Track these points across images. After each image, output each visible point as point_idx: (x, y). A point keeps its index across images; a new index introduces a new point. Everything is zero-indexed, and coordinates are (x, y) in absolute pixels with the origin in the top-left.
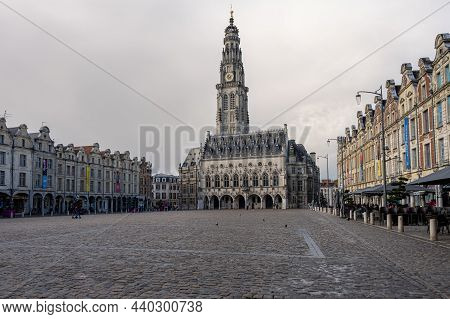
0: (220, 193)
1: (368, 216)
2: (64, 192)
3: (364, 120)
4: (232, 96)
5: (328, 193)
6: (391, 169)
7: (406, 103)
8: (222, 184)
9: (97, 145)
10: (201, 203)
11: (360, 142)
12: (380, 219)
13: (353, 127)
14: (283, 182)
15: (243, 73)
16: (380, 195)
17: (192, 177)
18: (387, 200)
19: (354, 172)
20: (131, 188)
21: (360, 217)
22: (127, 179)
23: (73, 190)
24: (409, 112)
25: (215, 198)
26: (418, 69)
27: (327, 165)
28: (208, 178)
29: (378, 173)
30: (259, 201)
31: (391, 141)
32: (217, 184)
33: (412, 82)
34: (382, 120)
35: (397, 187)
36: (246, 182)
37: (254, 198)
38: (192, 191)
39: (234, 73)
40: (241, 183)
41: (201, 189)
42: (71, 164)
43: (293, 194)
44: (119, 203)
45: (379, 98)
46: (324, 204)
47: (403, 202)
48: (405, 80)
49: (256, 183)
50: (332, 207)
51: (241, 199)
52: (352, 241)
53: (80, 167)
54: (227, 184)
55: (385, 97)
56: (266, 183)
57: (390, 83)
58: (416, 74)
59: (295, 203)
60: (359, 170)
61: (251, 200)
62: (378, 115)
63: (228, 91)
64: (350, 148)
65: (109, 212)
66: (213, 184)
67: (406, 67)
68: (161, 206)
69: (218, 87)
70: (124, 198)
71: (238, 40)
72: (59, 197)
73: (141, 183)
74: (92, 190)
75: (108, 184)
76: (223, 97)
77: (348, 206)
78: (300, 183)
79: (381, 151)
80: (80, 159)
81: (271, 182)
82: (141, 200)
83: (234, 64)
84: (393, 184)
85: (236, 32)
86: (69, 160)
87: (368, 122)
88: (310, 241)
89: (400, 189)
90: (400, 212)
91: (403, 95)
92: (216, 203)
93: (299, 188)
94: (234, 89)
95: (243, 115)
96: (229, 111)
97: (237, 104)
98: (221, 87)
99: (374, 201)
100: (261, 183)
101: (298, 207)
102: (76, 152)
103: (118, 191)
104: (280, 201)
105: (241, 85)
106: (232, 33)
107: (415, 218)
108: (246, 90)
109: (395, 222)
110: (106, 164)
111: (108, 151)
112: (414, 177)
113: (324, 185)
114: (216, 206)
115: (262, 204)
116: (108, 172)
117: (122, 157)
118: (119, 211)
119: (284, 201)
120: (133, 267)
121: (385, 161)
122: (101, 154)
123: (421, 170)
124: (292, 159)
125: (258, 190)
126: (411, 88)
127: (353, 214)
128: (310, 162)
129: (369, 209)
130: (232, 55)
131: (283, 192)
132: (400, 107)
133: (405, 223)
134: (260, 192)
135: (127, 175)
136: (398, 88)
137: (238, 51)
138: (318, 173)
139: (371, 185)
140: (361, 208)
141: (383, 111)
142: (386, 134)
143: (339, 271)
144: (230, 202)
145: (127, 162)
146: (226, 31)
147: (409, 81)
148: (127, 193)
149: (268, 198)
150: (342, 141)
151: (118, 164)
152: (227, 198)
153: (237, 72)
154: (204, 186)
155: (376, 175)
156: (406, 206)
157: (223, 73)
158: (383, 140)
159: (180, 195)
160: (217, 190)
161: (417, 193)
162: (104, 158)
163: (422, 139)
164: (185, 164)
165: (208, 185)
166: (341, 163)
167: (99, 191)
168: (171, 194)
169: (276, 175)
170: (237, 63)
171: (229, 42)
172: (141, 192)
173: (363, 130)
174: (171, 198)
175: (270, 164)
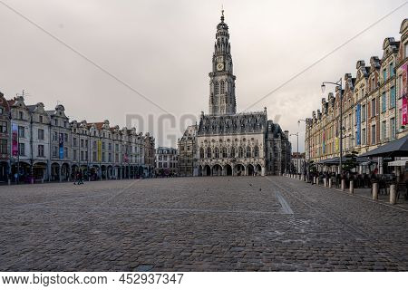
0: (212, 163)
1: (328, 180)
2: (79, 161)
3: (327, 105)
4: (222, 83)
5: (298, 163)
6: (346, 145)
7: (360, 92)
8: (213, 155)
9: (107, 122)
10: (196, 171)
11: (323, 123)
12: (336, 184)
13: (318, 111)
14: (262, 153)
15: (231, 63)
16: (337, 165)
17: (189, 149)
18: (342, 169)
19: (318, 146)
20: (138, 159)
21: (321, 182)
22: (134, 151)
23: (87, 160)
24: (361, 100)
25: (207, 167)
26: (370, 65)
27: (298, 142)
28: (202, 149)
29: (337, 147)
30: (243, 169)
31: (347, 123)
32: (209, 155)
33: (365, 76)
34: (341, 106)
35: (350, 159)
36: (233, 154)
37: (239, 167)
38: (189, 161)
39: (225, 64)
40: (229, 155)
41: (196, 160)
42: (85, 138)
43: (271, 164)
44: (127, 171)
45: (339, 88)
46: (294, 171)
47: (353, 170)
48: (359, 74)
49: (241, 155)
50: (300, 174)
51: (228, 168)
52: (314, 200)
53: (92, 140)
55: (343, 88)
56: (249, 155)
57: (348, 76)
58: (367, 69)
59: (272, 169)
60: (322, 145)
61: (237, 169)
62: (337, 102)
63: (219, 79)
64: (316, 127)
65: (119, 178)
66: (206, 155)
67: (361, 63)
68: (163, 173)
69: (210, 75)
70: (132, 167)
71: (228, 36)
72: (74, 166)
73: (146, 154)
74: (103, 160)
75: (117, 155)
76: (215, 84)
78: (276, 155)
79: (339, 130)
80: (92, 134)
81: (253, 154)
82: (146, 168)
83: (224, 56)
84: (347, 156)
85: (226, 28)
86: (83, 134)
87: (330, 107)
88: (282, 201)
89: (352, 160)
90: (352, 178)
91: (357, 86)
92: (208, 171)
93: (275, 159)
94: (224, 77)
95: (231, 99)
96: (219, 95)
97: (226, 90)
98: (213, 75)
99: (333, 169)
100: (245, 154)
101: (275, 174)
102: (89, 128)
103: (126, 161)
104: (260, 169)
105: (230, 74)
106: (223, 29)
107: (362, 182)
108: (234, 78)
109: (347, 186)
110: (115, 138)
111: (117, 127)
112: (363, 151)
113: (295, 156)
114: (208, 174)
115: (246, 172)
116: (117, 145)
117: (130, 132)
118: (127, 177)
119: (263, 169)
120: (138, 223)
121: (342, 138)
122: (111, 129)
123: (368, 146)
124: (271, 136)
125: (242, 160)
126: (363, 81)
127: (316, 180)
128: (284, 138)
129: (328, 175)
130: (223, 48)
131: (263, 162)
132: (354, 96)
133: (355, 187)
134: (244, 161)
135: (134, 148)
136: (353, 80)
137: (227, 45)
138: (290, 147)
139: (331, 157)
140: (321, 175)
141: (342, 98)
142: (343, 117)
143: (304, 224)
144: (219, 170)
145: (134, 137)
146: (218, 27)
147: (362, 75)
148: (133, 163)
149: (250, 169)
150: (309, 122)
151: (126, 138)
152: (217, 167)
153: (227, 63)
154: (199, 157)
155: (335, 148)
156: (356, 173)
157: (215, 63)
158: (341, 121)
159: (180, 165)
160: (209, 161)
161: (363, 164)
162: (113, 133)
163: (370, 121)
164: (183, 139)
165: (202, 156)
166: (308, 139)
167: (109, 161)
168: (171, 164)
169: (256, 149)
170: (227, 55)
171: (220, 37)
172: (145, 162)
173: (326, 113)
174: (171, 166)
175: (252, 139)
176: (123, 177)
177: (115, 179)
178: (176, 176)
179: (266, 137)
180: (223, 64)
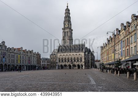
0: (63, 64)
1: (109, 71)
2: (11, 64)
4: (67, 32)
5: (97, 64)
6: (117, 57)
7: (122, 36)
8: (64, 61)
9: (22, 48)
10: (57, 67)
11: (108, 48)
12: (113, 72)
13: (106, 43)
14: (83, 60)
15: (71, 24)
16: (113, 65)
17: (54, 58)
18: (115, 66)
19: (105, 57)
20: (34, 62)
21: (107, 72)
22: (32, 59)
23: (14, 63)
24: (123, 39)
25: (62, 66)
26: (126, 25)
27: (97, 55)
28: (59, 58)
29: (113, 58)
30: (76, 66)
31: (117, 48)
32: (62, 61)
33: (124, 29)
34: (114, 41)
35: (118, 62)
36: (72, 60)
37: (74, 66)
38: (54, 63)
40: (70, 61)
41: (57, 63)
42: (13, 54)
43: (87, 64)
44: (30, 67)
45: (114, 34)
46: (96, 67)
47: (120, 67)
48: (122, 29)
49: (75, 61)
50: (98, 68)
51: (70, 66)
52: (104, 79)
53: (16, 55)
54: (65, 61)
55: (115, 34)
56: (78, 61)
57: (117, 29)
58: (125, 27)
59: (87, 67)
60: (107, 57)
61: (73, 66)
62: (113, 40)
63: (66, 30)
64: (105, 50)
65: (27, 70)
66: (61, 61)
67: (122, 24)
68: (44, 68)
69: (63, 29)
70: (32, 65)
71: (70, 13)
72: (9, 65)
73: (37, 60)
74: (20, 63)
75: (26, 61)
76: (64, 32)
77: (103, 68)
78: (89, 60)
79: (114, 51)
80: (16, 53)
81: (80, 61)
82: (37, 66)
83: (68, 21)
85: (69, 11)
86: (12, 53)
87: (110, 42)
88: (91, 79)
89: (119, 63)
90: (119, 70)
91: (121, 33)
92: (62, 67)
93: (89, 62)
94: (68, 30)
95: (71, 39)
96: (66, 37)
97: (69, 35)
98: (64, 29)
99: (111, 66)
100: (76, 61)
101: (88, 68)
102: (15, 50)
103: (29, 63)
104: (82, 66)
105: (70, 29)
106: (68, 11)
107: (123, 71)
108: (72, 30)
109: (117, 73)
110: (25, 54)
111: (26, 50)
112: (123, 59)
113: (96, 61)
114: (62, 68)
115: (77, 67)
116: (26, 57)
117: (31, 52)
118: (30, 70)
119: (84, 66)
120: (35, 88)
121: (115, 54)
122: (24, 51)
123: (126, 57)
124: (87, 53)
125: (75, 63)
126: (123, 31)
127: (105, 71)
128: (92, 54)
129: (110, 69)
130: (68, 18)
131: (84, 64)
132: (120, 37)
133: (120, 73)
135: (32, 58)
136: (119, 31)
137: (69, 17)
138: (94, 58)
139: (110, 61)
140: (107, 69)
141: (115, 38)
142: (115, 46)
143: (100, 88)
144: (66, 67)
145: (32, 54)
146: (66, 10)
147: (123, 29)
148: (32, 64)
149: (79, 66)
150: (102, 48)
151: (29, 54)
152: (65, 65)
153: (69, 24)
154: (58, 62)
155: (112, 58)
156: (121, 68)
157: (65, 24)
158: (115, 47)
159: (50, 65)
160: (62, 63)
161: (124, 64)
163: (126, 47)
164: (52, 55)
165: (59, 61)
166: (102, 54)
167: (23, 63)
168: (47, 64)
169: (81, 58)
170: (69, 21)
171: (66, 14)
172: (37, 64)
173: (109, 44)
174: (47, 65)
175: (79, 54)
176: (28, 70)
177: (25, 70)
178: (49, 69)
179: (85, 54)
180: (67, 25)
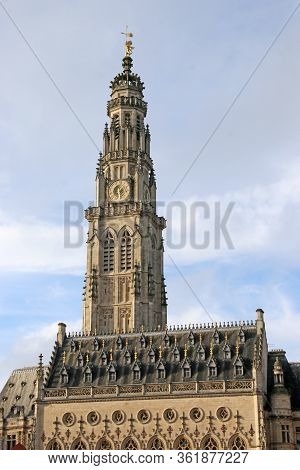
4: (125, 236)
15: (152, 182)
39: (132, 183)
63: (117, 224)
69: (90, 214)
71: (142, 107)
83: (132, 160)
85: (138, 88)
94: (130, 221)
95: (152, 290)
96: (115, 273)
97: (138, 258)
98: (99, 214)
106: (129, 89)
108: (161, 224)
130: (128, 140)
137: (142, 133)
146: (114, 85)
157: (105, 183)
170: (140, 159)
171: (119, 111)
175: (222, 413)
179: (267, 406)
180: (126, 185)
